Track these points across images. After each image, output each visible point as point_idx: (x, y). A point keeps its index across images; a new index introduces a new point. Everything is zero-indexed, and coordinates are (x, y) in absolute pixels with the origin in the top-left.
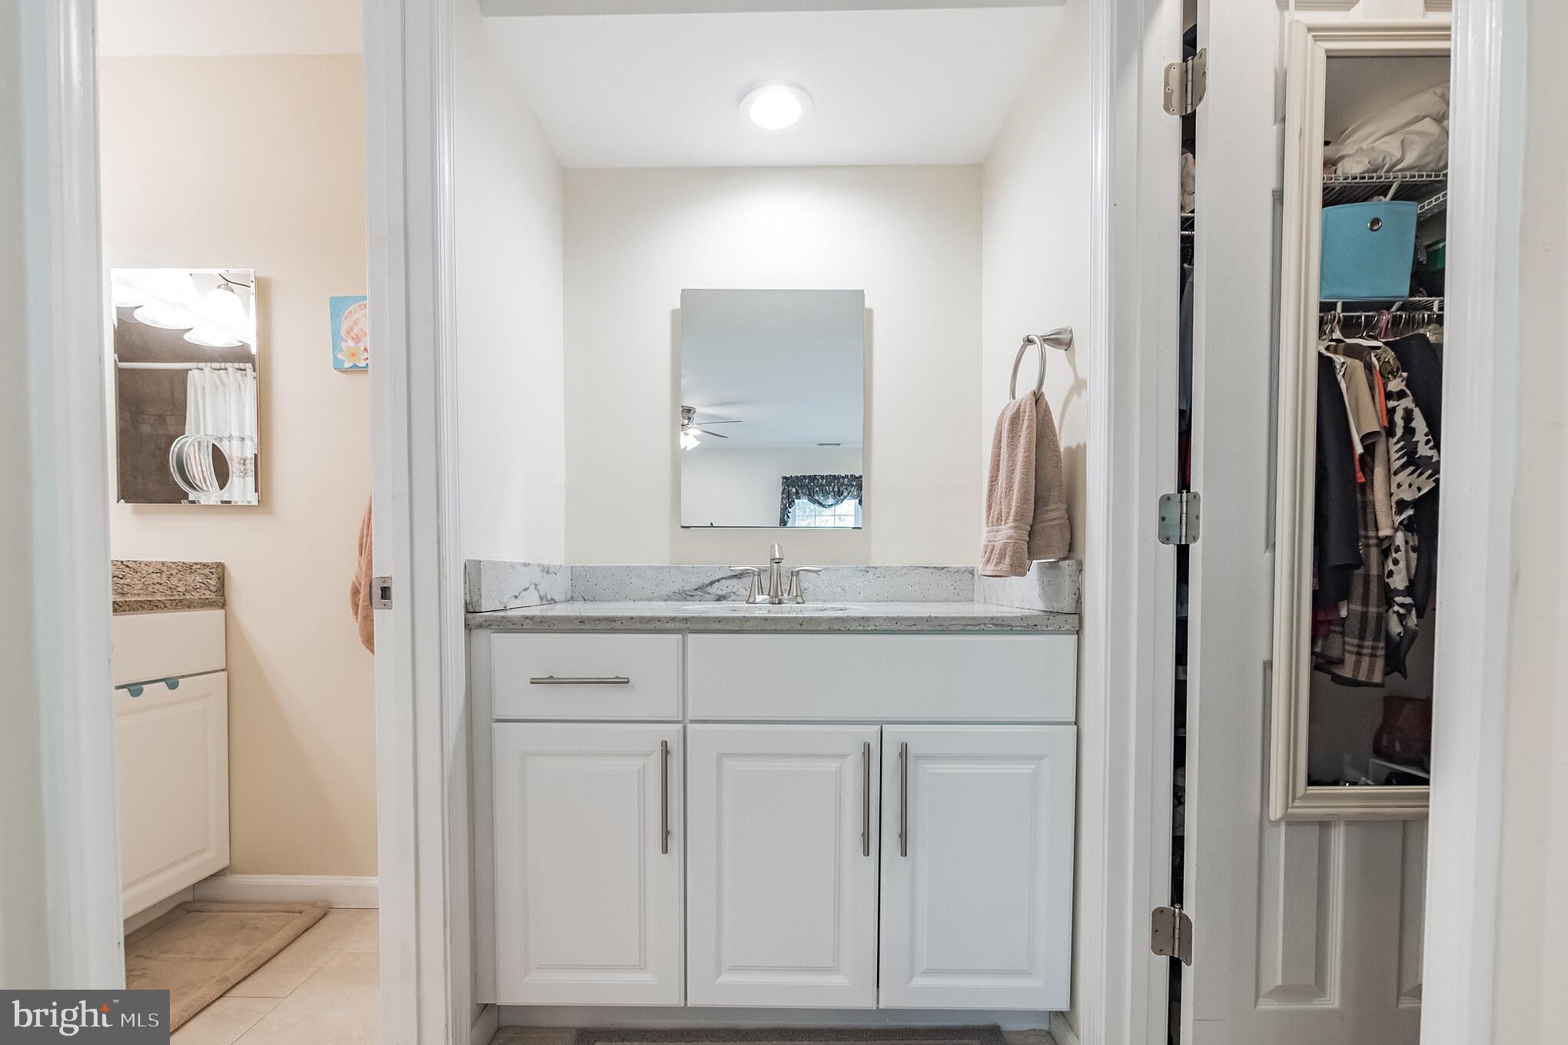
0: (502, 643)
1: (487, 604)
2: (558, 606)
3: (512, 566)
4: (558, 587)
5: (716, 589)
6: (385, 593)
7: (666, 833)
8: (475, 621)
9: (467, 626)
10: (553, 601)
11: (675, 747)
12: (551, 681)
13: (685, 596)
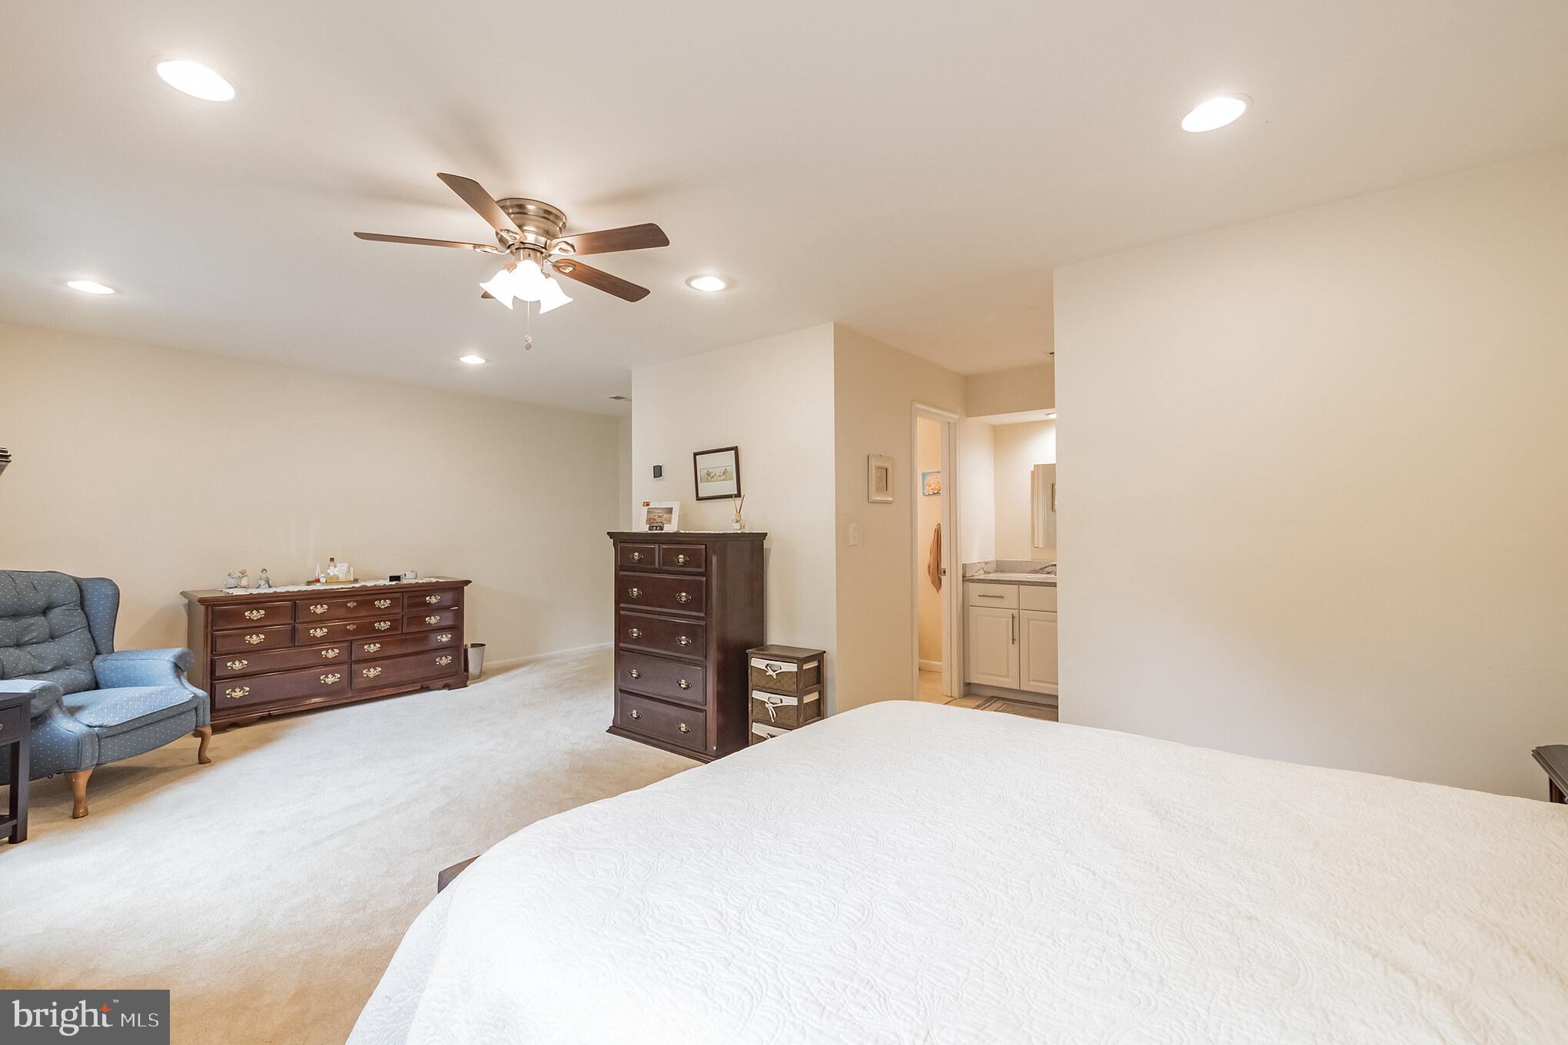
0: (971, 585)
1: (968, 574)
2: (991, 575)
3: (975, 563)
4: (992, 567)
5: (1047, 570)
6: (944, 572)
7: (1014, 640)
8: (965, 579)
9: (963, 581)
10: (989, 573)
11: (1016, 616)
12: (984, 596)
13: (1035, 572)
